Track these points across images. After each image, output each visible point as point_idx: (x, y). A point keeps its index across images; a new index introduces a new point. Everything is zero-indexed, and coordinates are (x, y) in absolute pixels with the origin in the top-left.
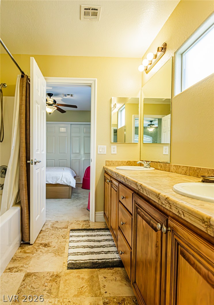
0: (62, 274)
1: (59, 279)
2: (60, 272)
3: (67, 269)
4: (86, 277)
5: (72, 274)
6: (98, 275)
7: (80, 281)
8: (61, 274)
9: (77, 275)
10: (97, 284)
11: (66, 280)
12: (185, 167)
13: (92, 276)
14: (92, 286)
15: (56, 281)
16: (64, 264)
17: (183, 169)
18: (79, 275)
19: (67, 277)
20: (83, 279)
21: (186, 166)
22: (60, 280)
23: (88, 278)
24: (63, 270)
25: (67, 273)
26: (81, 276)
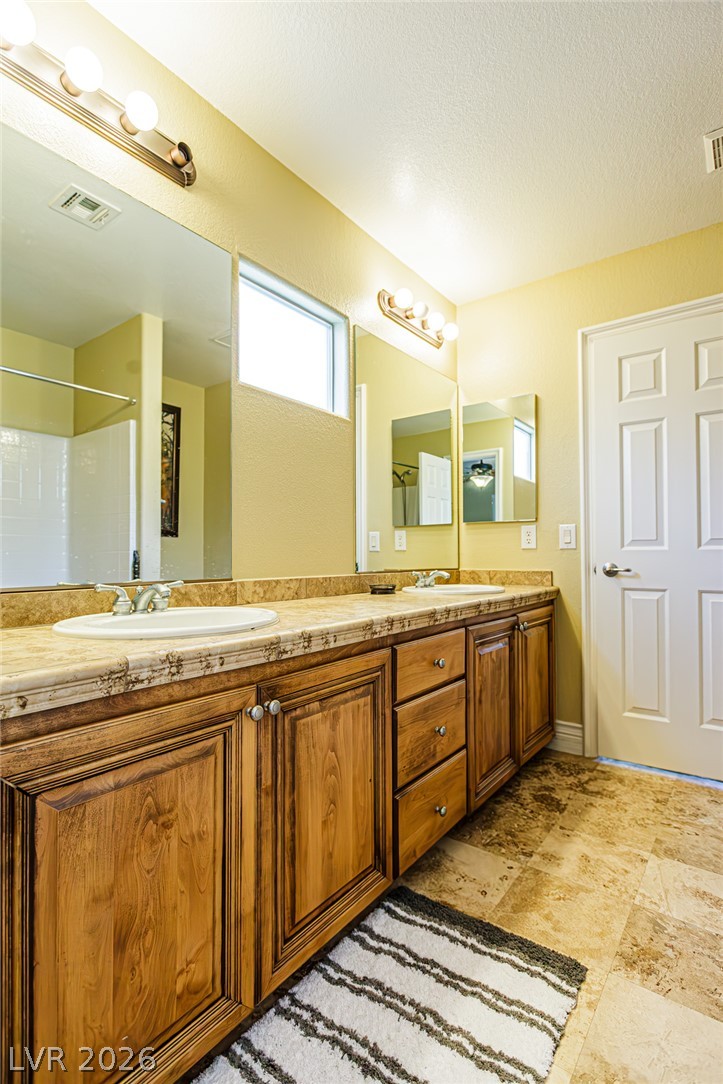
0: (610, 962)
1: (626, 949)
2: (618, 972)
3: (587, 970)
4: (534, 916)
5: (576, 945)
6: (499, 905)
7: (556, 915)
8: (616, 963)
9: (560, 936)
10: (517, 889)
11: (601, 935)
12: (295, 582)
13: (515, 912)
14: (535, 891)
15: (635, 949)
16: (593, 997)
17: (288, 586)
18: (552, 933)
19: (595, 943)
20: (547, 918)
21: (297, 580)
22: (621, 944)
23: (532, 911)
24: (603, 972)
25: (592, 956)
26: (547, 926)
